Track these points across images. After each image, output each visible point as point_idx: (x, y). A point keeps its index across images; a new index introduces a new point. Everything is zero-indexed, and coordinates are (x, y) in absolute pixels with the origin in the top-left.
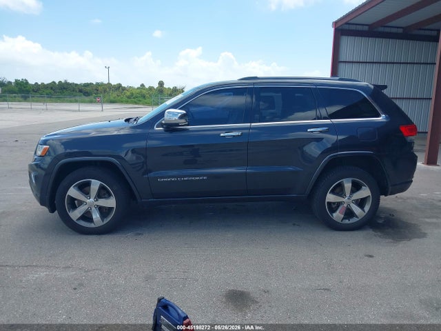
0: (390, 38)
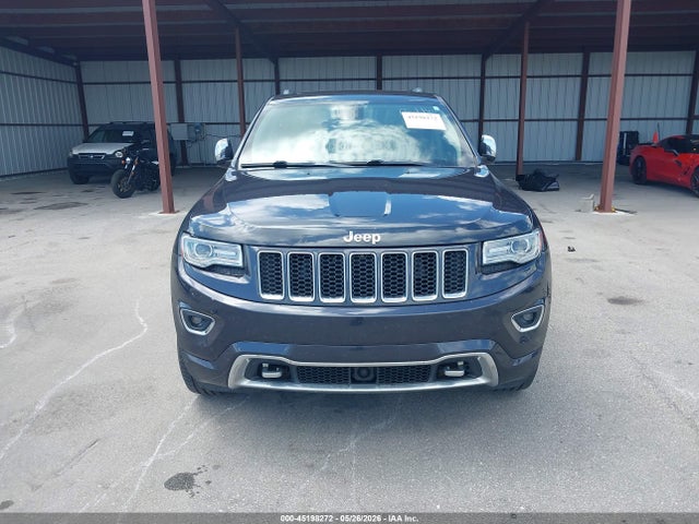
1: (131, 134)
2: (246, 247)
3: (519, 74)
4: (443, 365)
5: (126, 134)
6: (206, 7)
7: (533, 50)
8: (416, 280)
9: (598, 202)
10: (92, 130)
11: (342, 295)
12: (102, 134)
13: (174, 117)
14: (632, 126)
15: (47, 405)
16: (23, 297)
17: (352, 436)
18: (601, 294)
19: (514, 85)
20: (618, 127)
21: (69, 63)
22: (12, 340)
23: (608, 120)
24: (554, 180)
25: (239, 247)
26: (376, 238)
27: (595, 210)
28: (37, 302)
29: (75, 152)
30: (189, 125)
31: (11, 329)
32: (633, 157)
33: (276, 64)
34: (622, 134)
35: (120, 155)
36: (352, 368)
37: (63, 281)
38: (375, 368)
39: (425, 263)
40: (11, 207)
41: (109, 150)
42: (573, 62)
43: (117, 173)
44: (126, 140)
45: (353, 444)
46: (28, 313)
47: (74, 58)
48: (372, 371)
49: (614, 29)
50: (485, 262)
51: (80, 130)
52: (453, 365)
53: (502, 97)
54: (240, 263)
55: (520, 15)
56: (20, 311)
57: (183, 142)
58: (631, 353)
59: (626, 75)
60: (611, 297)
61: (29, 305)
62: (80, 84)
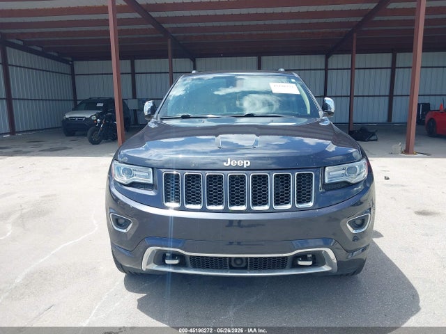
1: (102, 105)
2: (155, 170)
3: (350, 67)
4: (296, 257)
5: (98, 105)
7: (359, 52)
8: (276, 194)
9: (404, 148)
10: (79, 102)
11: (222, 204)
12: (84, 105)
13: (130, 95)
14: (426, 100)
15: (23, 280)
16: (21, 206)
17: (232, 307)
18: (409, 208)
19: (347, 74)
20: (416, 101)
21: (66, 62)
22: (9, 234)
23: (411, 96)
24: (373, 134)
25: (151, 170)
26: (247, 163)
27: (402, 153)
28: (29, 209)
29: (67, 116)
30: (139, 100)
31: (9, 227)
32: (427, 119)
33: (194, 61)
34: (419, 105)
35: (94, 118)
36: (230, 258)
37: (49, 196)
38: (247, 258)
39: (282, 182)
40: (24, 150)
41: (87, 115)
42: (386, 59)
43: (91, 129)
44: (99, 108)
45: (231, 313)
46: (22, 217)
47: (70, 59)
48: (245, 261)
49: (413, 37)
50: (326, 181)
51: (72, 103)
52: (304, 257)
53: (339, 80)
54: (150, 181)
55: (350, 29)
56: (18, 215)
57: (135, 111)
58: (433, 250)
59: (422, 67)
60: (417, 210)
61: (24, 211)
62: (73, 75)
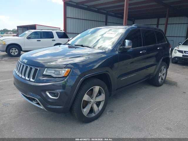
0: (83, 9)
6: (154, 3)
26: (26, 61)
47: (133, 19)
50: (44, 74)
